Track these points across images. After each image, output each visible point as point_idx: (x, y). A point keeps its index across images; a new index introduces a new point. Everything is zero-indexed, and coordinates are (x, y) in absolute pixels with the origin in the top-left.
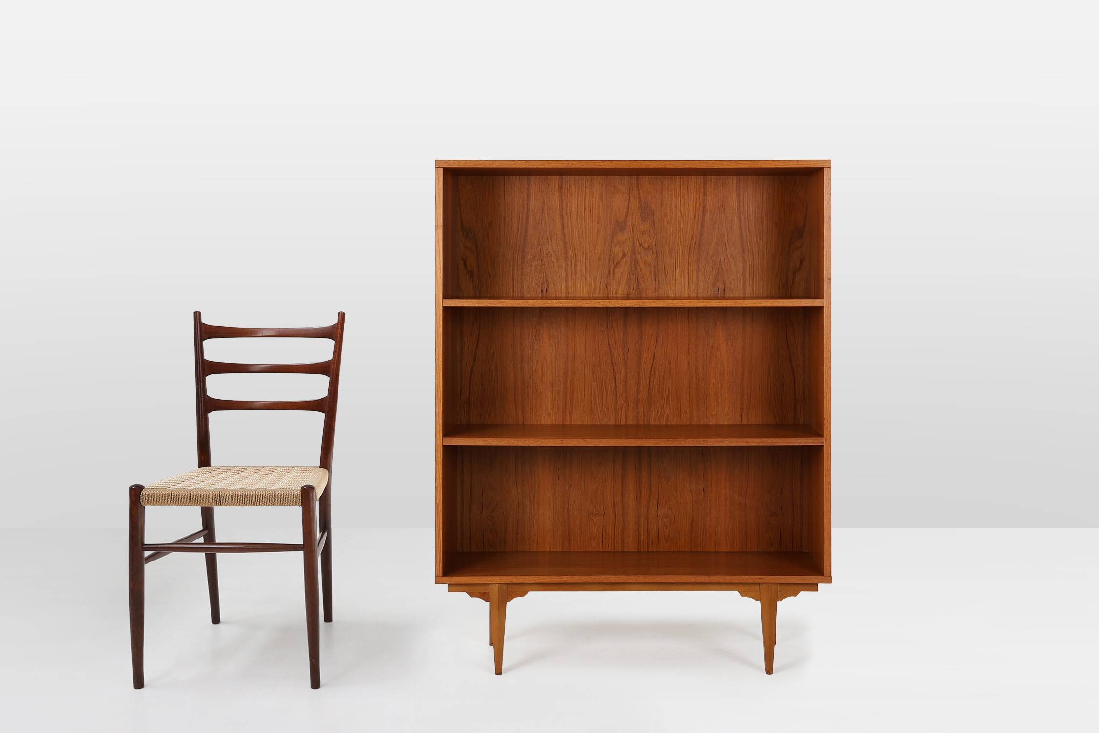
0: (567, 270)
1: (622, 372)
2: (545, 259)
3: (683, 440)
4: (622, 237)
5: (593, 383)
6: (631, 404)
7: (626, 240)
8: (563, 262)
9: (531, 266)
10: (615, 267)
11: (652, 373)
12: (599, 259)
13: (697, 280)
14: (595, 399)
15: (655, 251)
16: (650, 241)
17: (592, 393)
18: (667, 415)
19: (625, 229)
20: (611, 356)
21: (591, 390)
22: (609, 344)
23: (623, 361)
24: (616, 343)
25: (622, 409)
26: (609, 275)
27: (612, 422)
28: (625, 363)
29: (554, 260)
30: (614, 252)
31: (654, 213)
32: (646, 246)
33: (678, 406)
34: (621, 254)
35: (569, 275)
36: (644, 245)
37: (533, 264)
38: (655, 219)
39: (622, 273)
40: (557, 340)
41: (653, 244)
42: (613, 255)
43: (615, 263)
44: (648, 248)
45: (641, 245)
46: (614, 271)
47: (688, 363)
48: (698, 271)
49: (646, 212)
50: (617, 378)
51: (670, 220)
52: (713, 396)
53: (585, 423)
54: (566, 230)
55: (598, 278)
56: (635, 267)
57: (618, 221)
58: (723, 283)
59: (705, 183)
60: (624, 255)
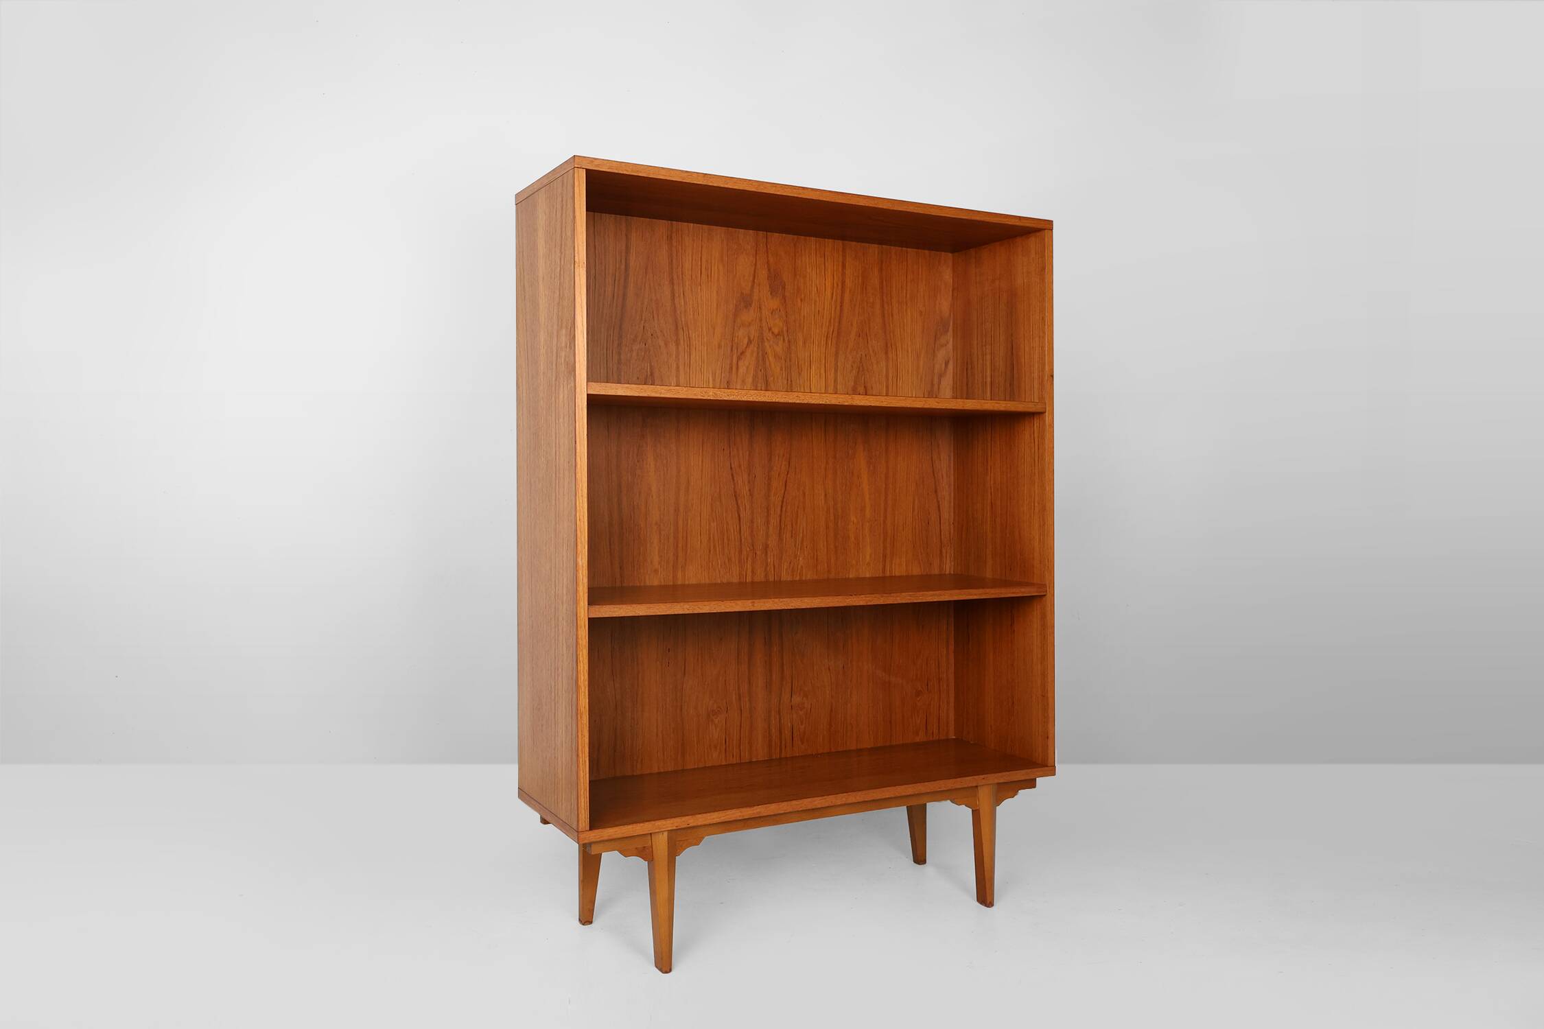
0: (679, 359)
1: (748, 507)
2: (650, 341)
3: (898, 594)
4: (748, 316)
5: (712, 524)
6: (758, 553)
7: (752, 320)
8: (672, 347)
9: (632, 351)
10: (739, 359)
11: (784, 509)
12: (720, 346)
13: (835, 381)
14: (714, 546)
15: (786, 340)
16: (781, 324)
17: (710, 538)
18: (802, 567)
19: (750, 305)
20: (734, 484)
21: (710, 534)
22: (731, 468)
23: (748, 494)
24: (740, 466)
25: (747, 559)
26: (731, 368)
27: (735, 580)
28: (751, 495)
29: (662, 344)
30: (738, 337)
31: (785, 285)
32: (776, 331)
33: (814, 554)
34: (746, 341)
35: (681, 368)
36: (773, 329)
37: (634, 348)
38: (787, 294)
39: (747, 367)
40: (665, 462)
41: (785, 329)
42: (736, 340)
43: (739, 353)
44: (778, 334)
45: (770, 329)
46: (737, 364)
47: (826, 495)
48: (836, 371)
49: (775, 281)
50: (741, 515)
51: (804, 297)
52: (853, 539)
53: (703, 582)
54: (676, 301)
55: (718, 372)
56: (764, 360)
57: (742, 293)
58: (865, 387)
59: (844, 250)
60: (750, 342)
